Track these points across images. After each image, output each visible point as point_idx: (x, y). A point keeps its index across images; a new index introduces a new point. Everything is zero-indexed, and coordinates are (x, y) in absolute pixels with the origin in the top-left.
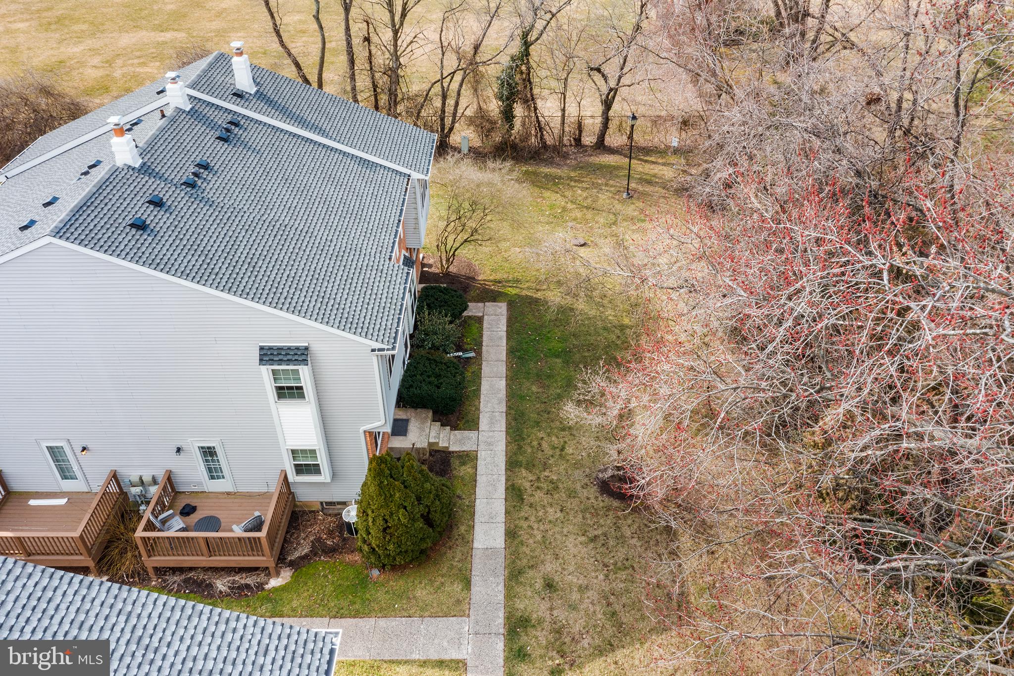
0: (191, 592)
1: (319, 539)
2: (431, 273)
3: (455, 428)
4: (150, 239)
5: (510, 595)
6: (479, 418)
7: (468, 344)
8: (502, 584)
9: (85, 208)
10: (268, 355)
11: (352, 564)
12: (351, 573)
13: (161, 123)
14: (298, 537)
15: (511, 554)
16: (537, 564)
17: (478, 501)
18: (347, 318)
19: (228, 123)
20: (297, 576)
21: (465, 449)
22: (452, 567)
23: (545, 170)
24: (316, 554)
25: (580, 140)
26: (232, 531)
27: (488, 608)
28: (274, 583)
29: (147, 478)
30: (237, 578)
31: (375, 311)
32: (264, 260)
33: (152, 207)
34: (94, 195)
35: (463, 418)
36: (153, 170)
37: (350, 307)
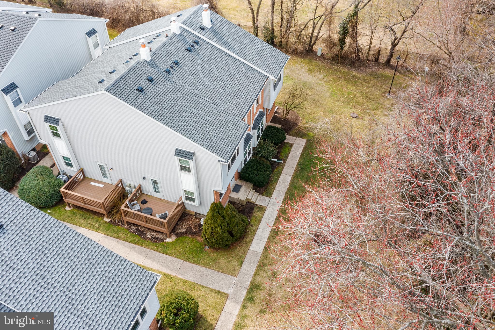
0: (138, 234)
1: (190, 227)
2: (278, 117)
3: (261, 194)
4: (143, 96)
5: (256, 274)
6: (273, 192)
7: (282, 156)
8: (255, 268)
9: (121, 79)
10: (179, 153)
11: (199, 241)
12: (197, 245)
13: (165, 39)
14: (183, 224)
15: (263, 257)
16: (273, 264)
17: (259, 229)
18: (212, 145)
19: (194, 42)
20: (177, 240)
21: (262, 205)
22: (237, 255)
23: (354, 73)
24: (187, 233)
25: (378, 59)
26: (156, 216)
27: (246, 276)
28: (168, 240)
29: (132, 186)
30: (155, 234)
31: (226, 143)
32: (186, 112)
33: (148, 81)
34: (126, 74)
35: (266, 190)
36: (155, 63)
37: (215, 140)
